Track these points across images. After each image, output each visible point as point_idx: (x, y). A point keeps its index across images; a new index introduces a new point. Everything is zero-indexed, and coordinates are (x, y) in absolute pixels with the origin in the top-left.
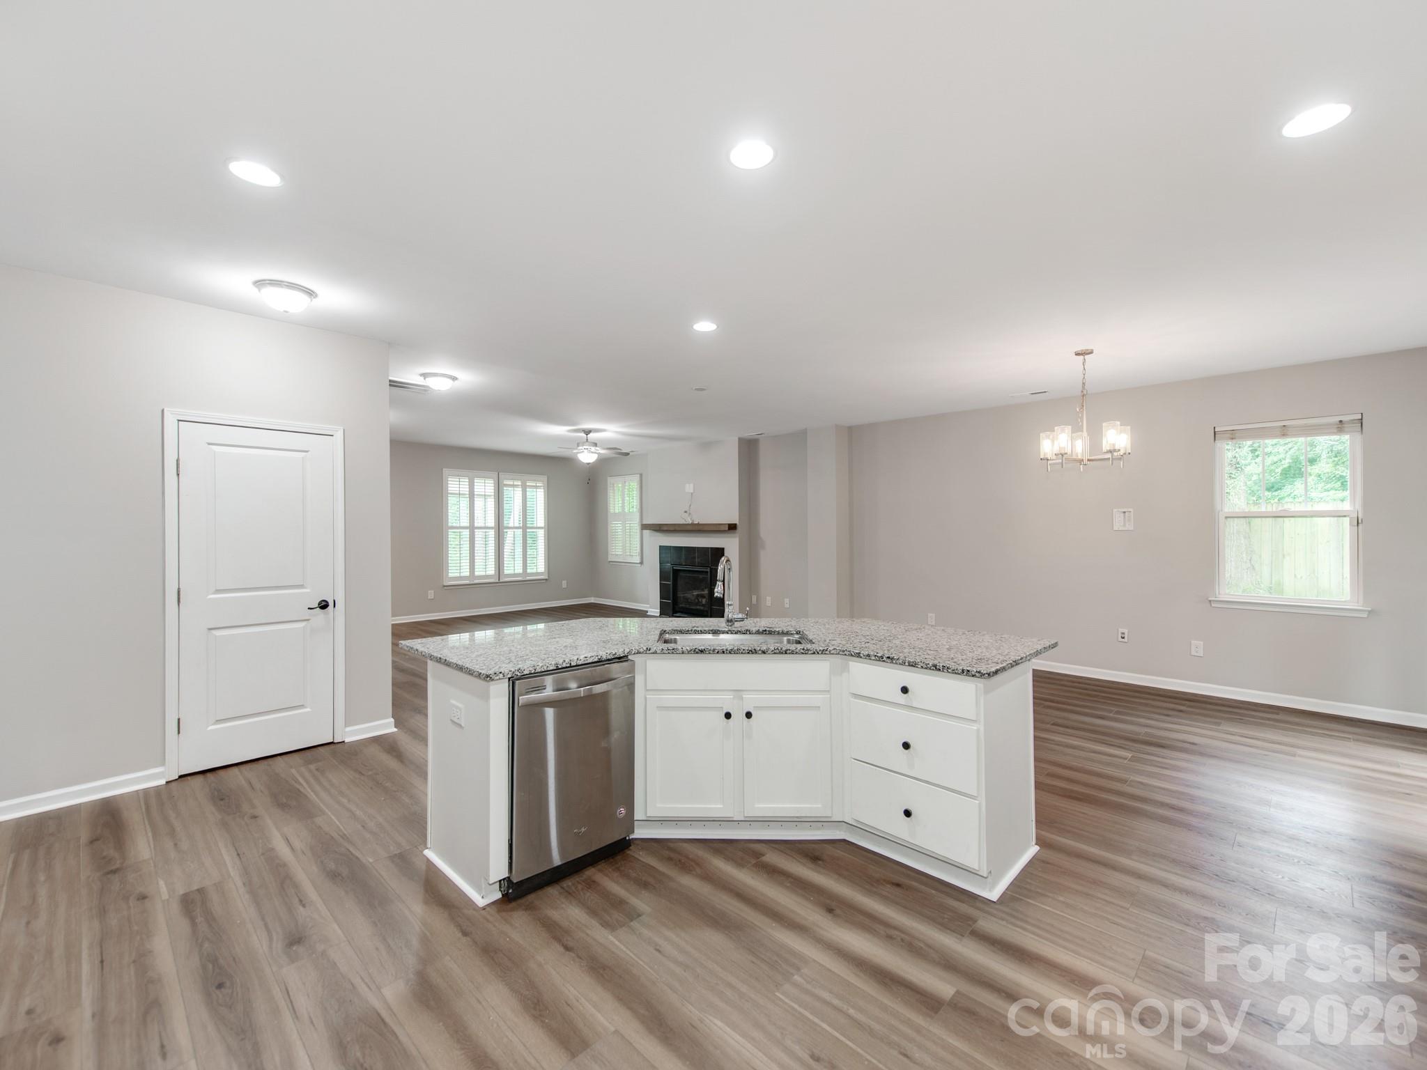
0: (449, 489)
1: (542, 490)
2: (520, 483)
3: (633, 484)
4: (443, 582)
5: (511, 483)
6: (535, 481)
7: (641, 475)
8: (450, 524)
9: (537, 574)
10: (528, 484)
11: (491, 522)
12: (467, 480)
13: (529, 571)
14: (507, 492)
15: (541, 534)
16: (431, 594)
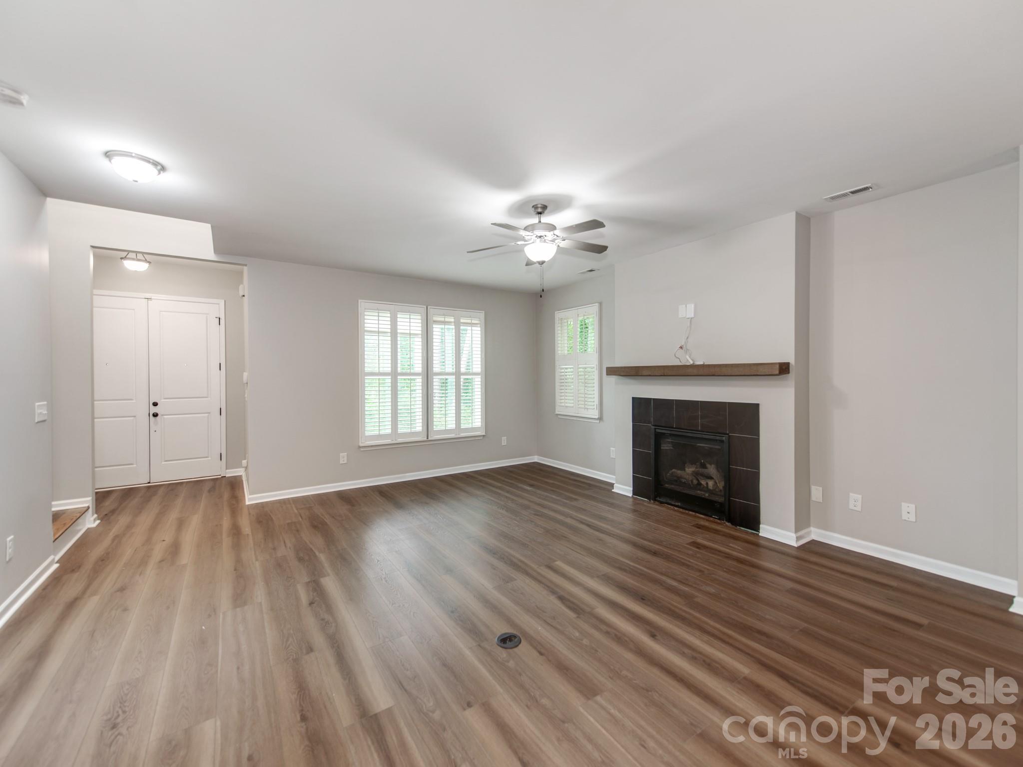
0: (366, 325)
1: (479, 329)
2: (452, 320)
3: (590, 315)
4: (359, 443)
5: (442, 319)
6: (470, 317)
7: (601, 304)
8: (367, 370)
9: (473, 429)
10: (462, 321)
11: (418, 367)
12: (389, 315)
13: (463, 426)
14: (437, 329)
15: (478, 382)
16: (343, 458)
